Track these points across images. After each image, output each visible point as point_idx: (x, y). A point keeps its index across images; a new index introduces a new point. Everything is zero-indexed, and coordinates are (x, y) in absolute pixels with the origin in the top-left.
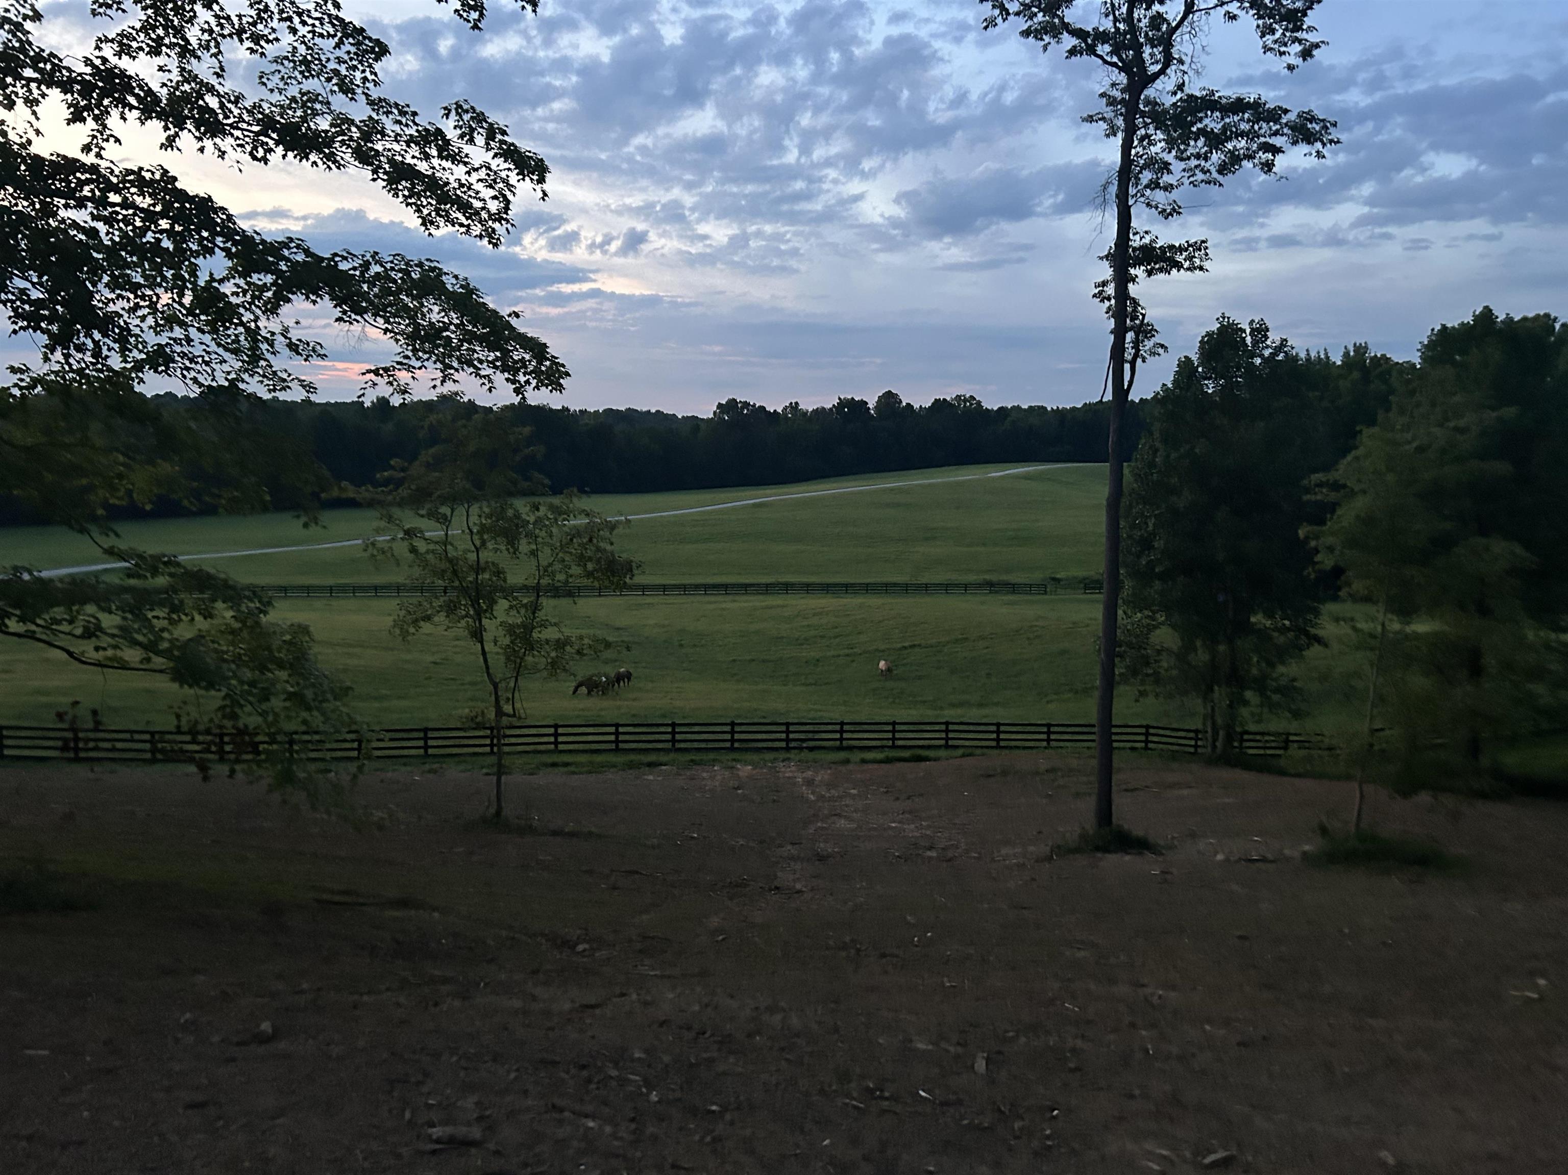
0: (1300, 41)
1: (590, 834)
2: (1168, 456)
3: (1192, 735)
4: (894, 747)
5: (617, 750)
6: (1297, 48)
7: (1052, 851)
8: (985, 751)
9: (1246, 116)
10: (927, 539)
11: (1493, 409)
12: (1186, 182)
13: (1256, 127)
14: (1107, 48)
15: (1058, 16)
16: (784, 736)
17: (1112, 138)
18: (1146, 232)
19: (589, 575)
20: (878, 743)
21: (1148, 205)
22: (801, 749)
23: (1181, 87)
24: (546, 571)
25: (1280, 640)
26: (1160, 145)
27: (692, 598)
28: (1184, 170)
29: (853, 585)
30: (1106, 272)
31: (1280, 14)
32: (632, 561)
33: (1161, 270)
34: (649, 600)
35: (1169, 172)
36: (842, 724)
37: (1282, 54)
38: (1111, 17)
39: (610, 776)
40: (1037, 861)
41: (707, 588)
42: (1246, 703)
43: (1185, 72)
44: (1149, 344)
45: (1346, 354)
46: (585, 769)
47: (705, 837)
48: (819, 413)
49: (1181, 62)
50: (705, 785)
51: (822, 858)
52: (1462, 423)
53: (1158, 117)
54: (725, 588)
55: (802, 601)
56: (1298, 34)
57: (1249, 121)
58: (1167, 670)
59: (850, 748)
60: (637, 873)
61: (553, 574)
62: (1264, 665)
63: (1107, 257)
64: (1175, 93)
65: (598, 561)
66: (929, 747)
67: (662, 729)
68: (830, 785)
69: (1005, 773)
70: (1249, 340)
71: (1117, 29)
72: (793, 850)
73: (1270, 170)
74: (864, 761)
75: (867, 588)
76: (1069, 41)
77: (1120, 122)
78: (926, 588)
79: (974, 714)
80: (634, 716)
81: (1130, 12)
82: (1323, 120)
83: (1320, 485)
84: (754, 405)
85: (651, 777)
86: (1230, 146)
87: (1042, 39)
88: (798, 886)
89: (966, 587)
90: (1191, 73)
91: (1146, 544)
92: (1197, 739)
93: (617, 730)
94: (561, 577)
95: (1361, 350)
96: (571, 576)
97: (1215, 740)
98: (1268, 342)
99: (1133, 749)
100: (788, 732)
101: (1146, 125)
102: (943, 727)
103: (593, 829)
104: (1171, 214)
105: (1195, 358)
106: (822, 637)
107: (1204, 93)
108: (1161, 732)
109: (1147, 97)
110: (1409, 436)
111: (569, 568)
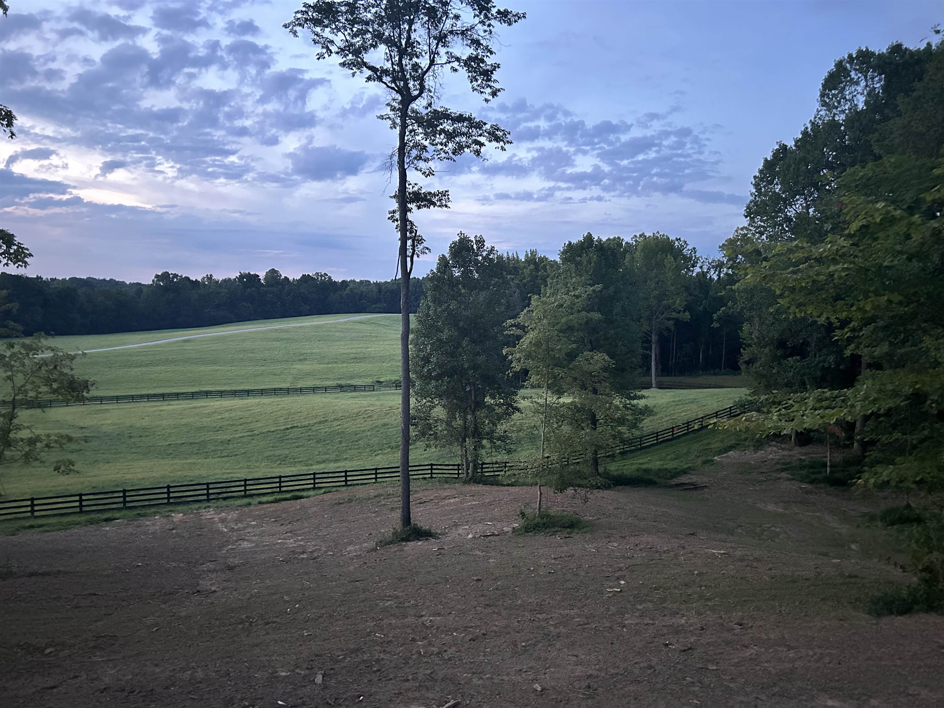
0: (491, 87)
1: (59, 572)
2: (436, 310)
3: (456, 467)
4: (280, 492)
5: (81, 512)
6: (488, 90)
7: (377, 544)
8: (338, 488)
9: (465, 124)
10: (300, 360)
11: (591, 285)
12: (436, 157)
13: (470, 131)
14: (389, 79)
15: (360, 58)
16: (205, 492)
17: (394, 129)
18: (416, 184)
19: (55, 391)
20: (270, 491)
21: (416, 169)
22: (218, 499)
23: (430, 105)
24: (21, 390)
25: (499, 410)
26: (421, 136)
27: (137, 405)
28: (434, 151)
29: (253, 391)
30: (395, 205)
31: (480, 71)
32: (88, 381)
33: (425, 206)
34: (104, 407)
35: (427, 151)
36: (246, 480)
37: (482, 92)
38: (390, 62)
39: (76, 531)
40: (368, 552)
41: (149, 397)
42: (483, 447)
43: (432, 97)
44: (420, 247)
45: (527, 255)
46: (56, 528)
47: (147, 565)
48: (227, 281)
49: (430, 91)
50: (149, 530)
51: (231, 568)
52: (577, 293)
53: (419, 120)
54: (163, 397)
55: (219, 403)
56: (489, 83)
57: (467, 127)
58: (441, 431)
59: (251, 496)
60: (95, 594)
61: (26, 392)
62: (491, 425)
63: (394, 197)
64: (427, 108)
65: (61, 383)
66: (303, 490)
67: (116, 495)
68: (237, 521)
69: (350, 501)
70: (475, 247)
71: (394, 69)
72: (211, 566)
73: (479, 155)
74: (260, 503)
75: (262, 392)
76: (368, 73)
77: (398, 121)
78: (301, 391)
79: (331, 467)
80: (94, 487)
81: (400, 60)
82: (503, 131)
83: (512, 326)
84: (181, 276)
85: (108, 529)
86: (457, 139)
87: (352, 69)
88: (213, 588)
89: (326, 389)
90: (435, 98)
91: (426, 360)
92: (458, 470)
93: (81, 498)
94: (32, 394)
95: (533, 253)
96: (40, 393)
97: (468, 469)
98: (485, 248)
99: (425, 478)
100: (208, 489)
101: (412, 124)
102: (312, 476)
103: (61, 569)
104: (428, 175)
105: (447, 255)
106: (232, 425)
107: (442, 109)
108: (439, 467)
109: (412, 109)
110: (553, 299)
111: (39, 388)
